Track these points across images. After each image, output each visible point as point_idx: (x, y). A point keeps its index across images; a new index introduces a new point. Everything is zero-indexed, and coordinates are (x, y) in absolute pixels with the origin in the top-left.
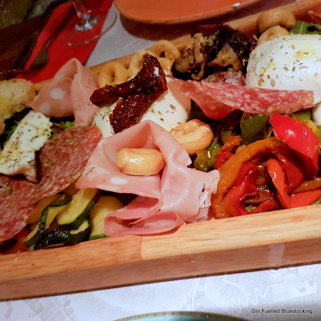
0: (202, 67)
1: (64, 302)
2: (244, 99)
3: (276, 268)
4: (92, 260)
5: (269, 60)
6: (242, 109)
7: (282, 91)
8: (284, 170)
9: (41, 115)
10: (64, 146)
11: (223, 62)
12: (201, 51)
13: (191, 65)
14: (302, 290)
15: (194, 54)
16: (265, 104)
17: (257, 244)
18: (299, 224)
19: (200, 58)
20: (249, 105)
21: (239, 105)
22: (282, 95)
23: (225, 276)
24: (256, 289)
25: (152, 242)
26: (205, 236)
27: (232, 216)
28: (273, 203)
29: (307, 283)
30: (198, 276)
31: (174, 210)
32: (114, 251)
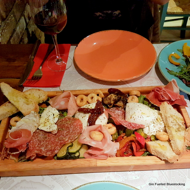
0: (112, 105)
1: (64, 177)
2: (129, 125)
3: (130, 171)
4: (82, 165)
5: (134, 112)
6: (128, 128)
7: (137, 124)
8: (136, 146)
9: (55, 109)
10: (66, 124)
11: (119, 105)
12: (113, 100)
13: (109, 102)
14: (136, 178)
15: (110, 100)
16: (133, 127)
17: (128, 165)
18: (138, 161)
19: (112, 102)
20: (130, 127)
21: (127, 127)
22: (137, 125)
23: (116, 172)
24: (124, 176)
25: (100, 161)
26: (115, 161)
27: (121, 156)
28: (132, 154)
29: (137, 176)
30: (108, 172)
31: (108, 153)
32: (89, 163)
